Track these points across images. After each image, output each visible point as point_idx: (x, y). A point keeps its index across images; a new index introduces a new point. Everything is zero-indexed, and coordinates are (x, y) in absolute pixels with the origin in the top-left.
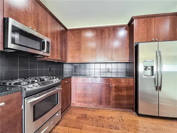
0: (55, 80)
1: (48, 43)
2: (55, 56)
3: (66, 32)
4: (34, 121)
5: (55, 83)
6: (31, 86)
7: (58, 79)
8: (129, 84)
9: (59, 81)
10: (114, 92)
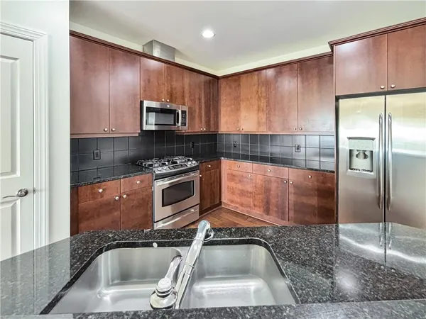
0: (190, 163)
1: (184, 112)
2: (197, 126)
3: (218, 82)
4: (163, 206)
5: (189, 166)
6: (160, 169)
7: (194, 162)
8: (323, 183)
9: (197, 164)
10: (293, 195)
